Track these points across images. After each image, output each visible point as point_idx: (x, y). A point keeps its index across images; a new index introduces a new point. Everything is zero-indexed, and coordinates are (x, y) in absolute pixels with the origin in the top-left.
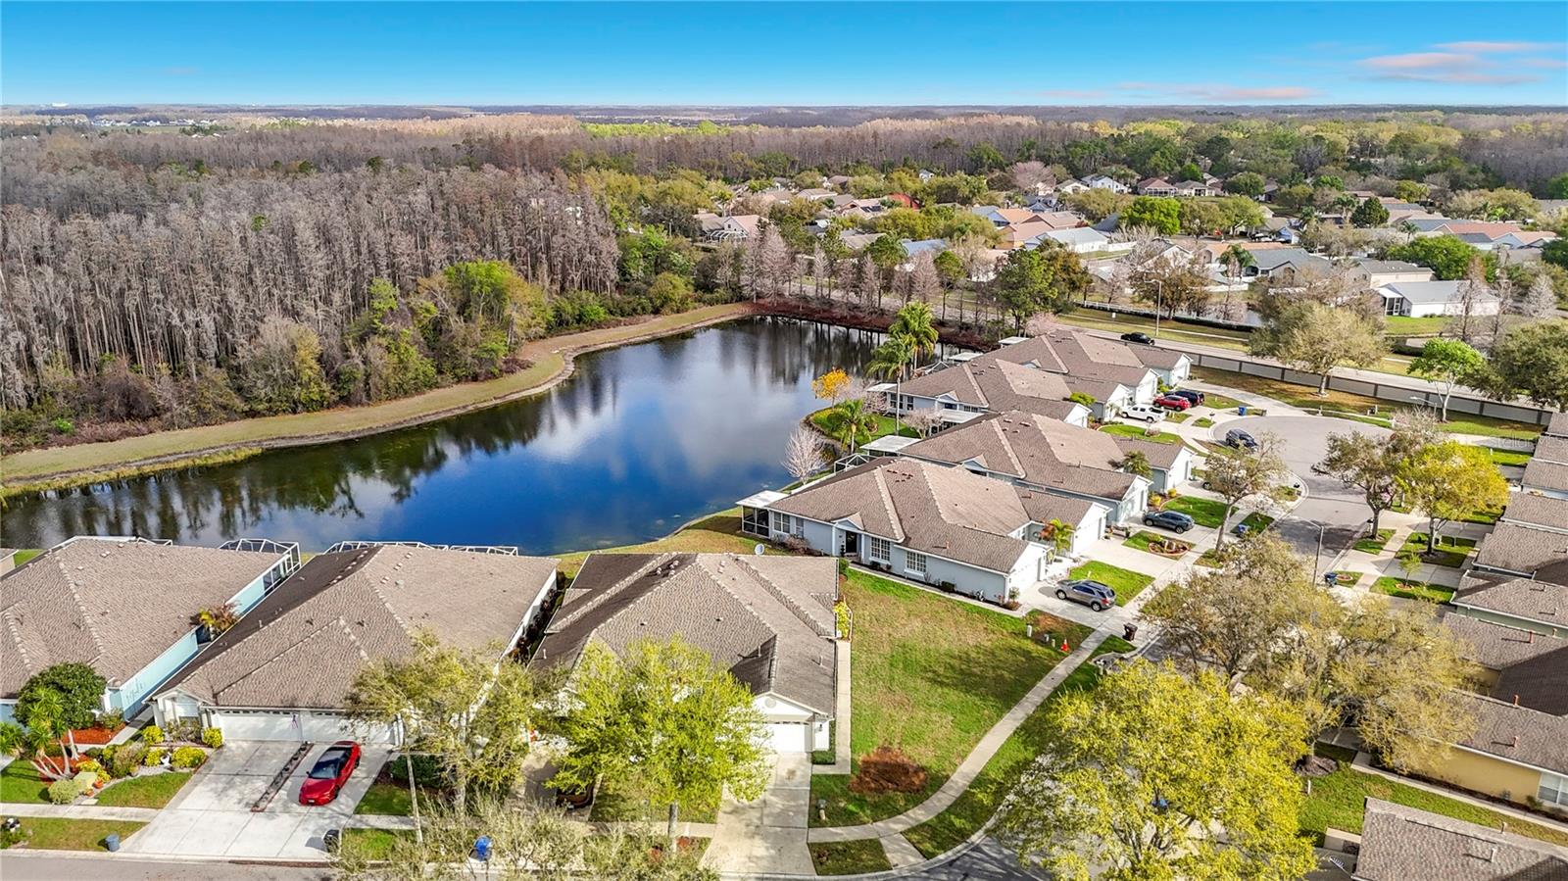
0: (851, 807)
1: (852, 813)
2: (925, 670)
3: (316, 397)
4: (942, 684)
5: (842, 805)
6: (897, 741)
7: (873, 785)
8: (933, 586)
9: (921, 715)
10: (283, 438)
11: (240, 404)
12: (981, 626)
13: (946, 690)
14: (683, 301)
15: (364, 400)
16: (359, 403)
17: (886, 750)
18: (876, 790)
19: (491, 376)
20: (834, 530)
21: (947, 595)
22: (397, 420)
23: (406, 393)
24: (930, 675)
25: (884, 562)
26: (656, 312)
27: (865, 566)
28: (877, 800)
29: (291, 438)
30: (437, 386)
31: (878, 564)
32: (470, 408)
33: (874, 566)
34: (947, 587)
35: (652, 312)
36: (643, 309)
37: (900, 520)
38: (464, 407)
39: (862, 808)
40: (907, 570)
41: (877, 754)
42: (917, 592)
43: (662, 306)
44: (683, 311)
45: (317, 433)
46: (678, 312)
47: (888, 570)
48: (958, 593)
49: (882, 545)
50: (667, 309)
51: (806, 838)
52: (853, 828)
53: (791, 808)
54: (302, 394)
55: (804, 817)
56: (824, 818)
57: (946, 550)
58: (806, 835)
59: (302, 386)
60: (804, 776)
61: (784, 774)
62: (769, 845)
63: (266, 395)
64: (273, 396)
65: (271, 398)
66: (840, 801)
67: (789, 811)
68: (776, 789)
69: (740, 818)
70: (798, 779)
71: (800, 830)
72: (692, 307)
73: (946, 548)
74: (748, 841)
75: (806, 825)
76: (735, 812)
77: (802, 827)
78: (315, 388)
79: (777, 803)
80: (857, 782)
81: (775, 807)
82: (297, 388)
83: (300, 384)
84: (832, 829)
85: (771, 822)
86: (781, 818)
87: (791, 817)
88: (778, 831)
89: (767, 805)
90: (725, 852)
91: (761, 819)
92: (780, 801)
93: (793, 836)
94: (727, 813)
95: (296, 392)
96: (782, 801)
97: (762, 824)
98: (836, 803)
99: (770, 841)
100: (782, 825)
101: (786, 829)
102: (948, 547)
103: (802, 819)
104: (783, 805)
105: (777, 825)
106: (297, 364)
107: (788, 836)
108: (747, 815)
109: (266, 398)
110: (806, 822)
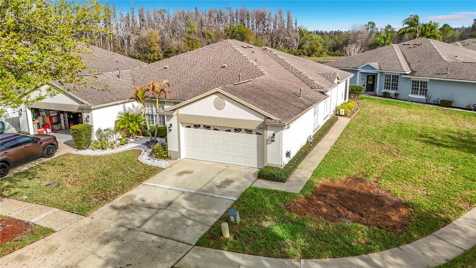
0: (278, 230)
2: (420, 136)
3: (156, 58)
5: (266, 224)
7: (324, 210)
8: (432, 104)
14: (321, 53)
18: (326, 216)
20: (358, 73)
21: (445, 108)
25: (393, 92)
27: (379, 96)
28: (321, 227)
33: (384, 96)
34: (445, 104)
35: (308, 55)
36: (304, 54)
37: (409, 64)
39: (293, 234)
40: (411, 96)
41: (345, 182)
43: (312, 54)
46: (319, 57)
47: (396, 97)
48: (455, 108)
49: (394, 78)
50: (314, 55)
51: (177, 259)
52: (265, 261)
53: (196, 216)
54: (151, 56)
55: (202, 230)
56: (227, 235)
57: (446, 75)
58: (183, 254)
59: (151, 53)
60: (238, 187)
61: (218, 182)
62: (116, 257)
63: (138, 56)
64: (140, 56)
65: (140, 57)
66: (266, 220)
67: (189, 219)
68: (195, 193)
69: (121, 215)
70: (230, 188)
71: (181, 245)
72: (325, 56)
73: (447, 74)
74: (95, 245)
75: (197, 240)
76: (125, 208)
77: (187, 241)
78: (156, 54)
79: (183, 207)
80: (303, 203)
81: (176, 211)
82: (149, 53)
83: (150, 52)
84: (230, 256)
85: (153, 228)
86: (171, 225)
87: (185, 226)
88: (150, 240)
89: (168, 208)
90: (48, 253)
91: (145, 221)
92: (188, 205)
93: (162, 251)
94: (114, 208)
95: (149, 55)
96: (192, 207)
97: (139, 227)
98: (258, 221)
99: (123, 252)
100: (161, 234)
101: (164, 240)
102: (448, 73)
103: (198, 231)
104: (189, 210)
105: (157, 233)
106: (149, 43)
107: (156, 250)
108: (133, 214)
109: (138, 57)
110: (200, 236)
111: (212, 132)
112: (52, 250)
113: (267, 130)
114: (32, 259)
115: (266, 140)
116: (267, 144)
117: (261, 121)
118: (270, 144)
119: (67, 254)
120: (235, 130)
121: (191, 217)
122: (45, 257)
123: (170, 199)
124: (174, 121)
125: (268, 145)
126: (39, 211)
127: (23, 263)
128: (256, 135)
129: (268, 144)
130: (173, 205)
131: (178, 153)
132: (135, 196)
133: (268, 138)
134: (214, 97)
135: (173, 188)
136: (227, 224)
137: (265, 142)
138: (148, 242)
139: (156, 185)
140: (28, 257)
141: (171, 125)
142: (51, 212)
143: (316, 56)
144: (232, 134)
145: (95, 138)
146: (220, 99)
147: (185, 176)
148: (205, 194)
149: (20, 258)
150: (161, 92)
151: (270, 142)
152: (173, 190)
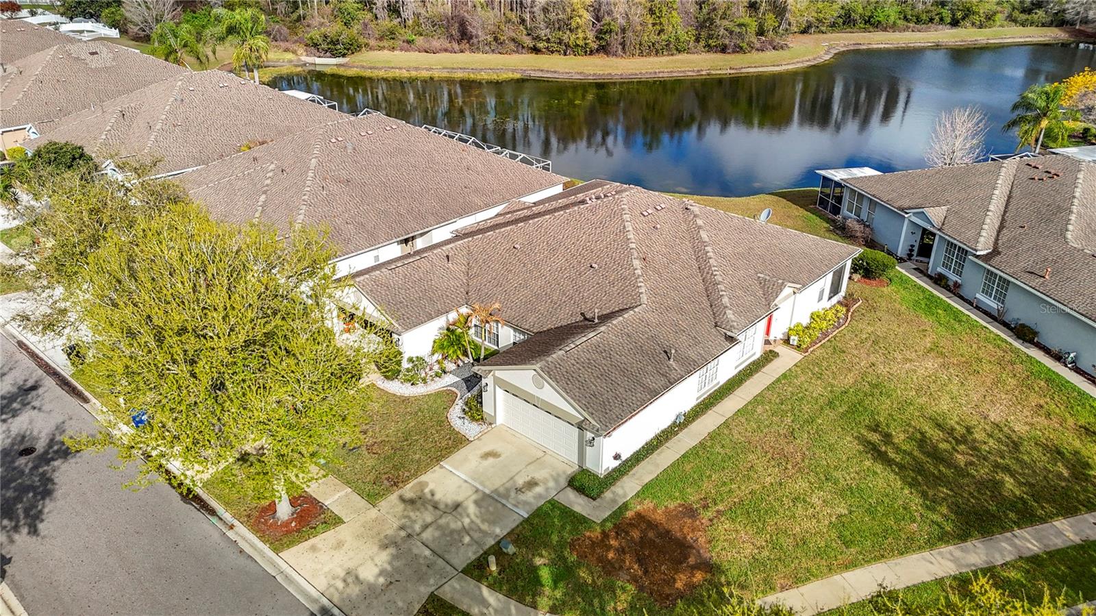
0: (545, 574)
1: (537, 581)
2: (875, 428)
3: (581, 43)
4: (881, 457)
5: (538, 561)
6: (721, 507)
7: (609, 557)
8: (1006, 325)
9: (801, 485)
10: (542, 71)
11: (528, 41)
12: (1034, 400)
13: (879, 468)
14: (990, 17)
15: (620, 52)
16: (615, 55)
17: (690, 512)
18: (606, 565)
19: (739, 49)
20: (906, 222)
21: (1017, 344)
22: (634, 71)
23: (657, 52)
24: (875, 437)
25: (953, 277)
26: (955, 23)
27: (930, 277)
29: (547, 71)
30: (688, 51)
31: (946, 278)
32: (704, 73)
33: (939, 280)
34: (1025, 333)
35: (950, 24)
36: (942, 19)
37: (1002, 227)
38: (698, 71)
40: (980, 296)
41: (668, 514)
42: (973, 326)
43: (963, 19)
44: (986, 27)
45: (567, 70)
46: (981, 27)
47: (954, 290)
48: (1040, 346)
49: (960, 254)
50: (967, 23)
51: (439, 585)
52: (513, 606)
53: (476, 531)
54: (572, 39)
55: (475, 553)
56: (494, 568)
57: (1042, 279)
58: (446, 580)
59: (571, 31)
60: (540, 496)
61: (520, 481)
62: (389, 568)
63: (545, 36)
64: (550, 37)
65: (549, 39)
66: (541, 556)
67: (469, 535)
68: (489, 496)
69: (406, 513)
70: (529, 496)
71: (449, 568)
72: (998, 23)
73: (1044, 277)
74: (375, 549)
75: (464, 565)
76: (412, 502)
77: (455, 565)
78: (581, 35)
79: (468, 516)
80: (594, 540)
81: (460, 520)
82: (568, 32)
83: (570, 29)
84: (486, 592)
85: (431, 538)
86: (448, 538)
87: (460, 544)
88: (423, 555)
89: (454, 513)
90: (335, 549)
91: (425, 527)
92: (475, 514)
93: (430, 572)
94: (402, 499)
95: (566, 36)
96: (477, 517)
97: (418, 535)
98: (533, 555)
99: (396, 564)
100: (436, 549)
101: (436, 557)
102: (1047, 277)
103: (470, 554)
104: (472, 522)
105: (432, 546)
106: (569, 10)
107: (424, 569)
108: (418, 513)
109: (544, 38)
110: (469, 561)
111: (531, 406)
112: (339, 545)
114: (322, 552)
115: (586, 441)
116: (586, 445)
117: (580, 419)
119: (351, 554)
121: (471, 533)
122: (333, 552)
123: (460, 498)
126: (333, 488)
127: (315, 555)
128: (578, 429)
129: (588, 446)
130: (459, 509)
131: (494, 418)
132: (426, 484)
134: (533, 372)
135: (470, 481)
136: (494, 558)
138: (420, 556)
139: (453, 471)
140: (320, 550)
141: (487, 384)
142: (343, 493)
143: (973, 24)
146: (539, 377)
147: (491, 460)
148: (499, 499)
149: (314, 549)
152: (468, 485)
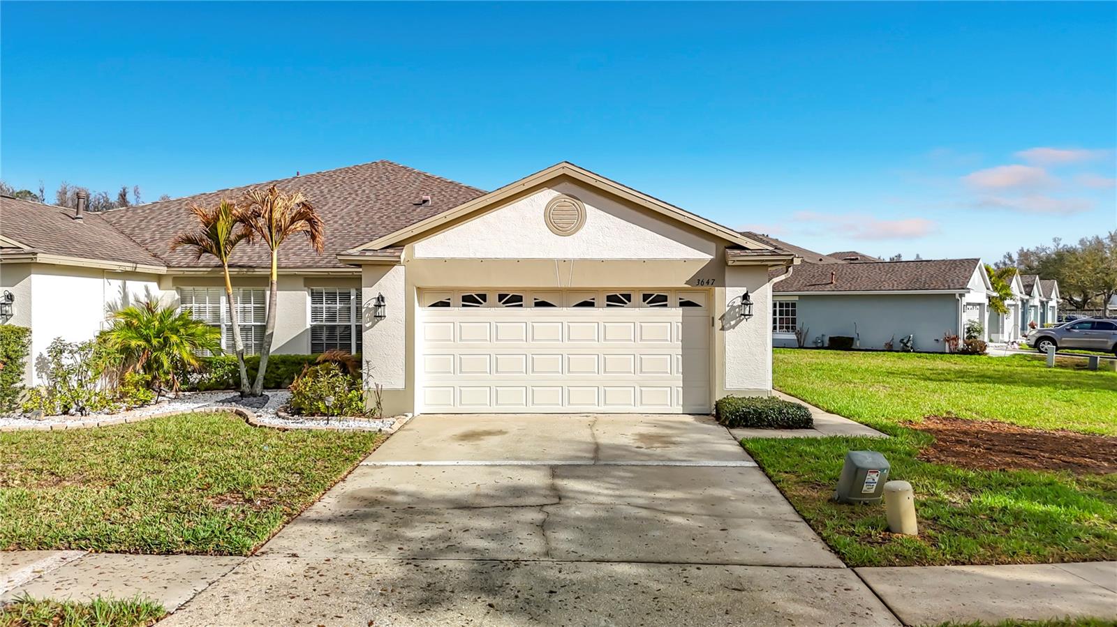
111: (527, 313)
113: (724, 286)
115: (722, 318)
116: (723, 329)
117: (703, 260)
118: (733, 327)
120: (609, 298)
124: (392, 285)
125: (727, 333)
128: (681, 309)
129: (729, 329)
131: (405, 397)
133: (727, 309)
134: (548, 195)
137: (718, 324)
141: (381, 299)
144: (601, 313)
145: (33, 379)
146: (569, 199)
150: (293, 221)
151: (733, 323)
